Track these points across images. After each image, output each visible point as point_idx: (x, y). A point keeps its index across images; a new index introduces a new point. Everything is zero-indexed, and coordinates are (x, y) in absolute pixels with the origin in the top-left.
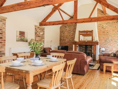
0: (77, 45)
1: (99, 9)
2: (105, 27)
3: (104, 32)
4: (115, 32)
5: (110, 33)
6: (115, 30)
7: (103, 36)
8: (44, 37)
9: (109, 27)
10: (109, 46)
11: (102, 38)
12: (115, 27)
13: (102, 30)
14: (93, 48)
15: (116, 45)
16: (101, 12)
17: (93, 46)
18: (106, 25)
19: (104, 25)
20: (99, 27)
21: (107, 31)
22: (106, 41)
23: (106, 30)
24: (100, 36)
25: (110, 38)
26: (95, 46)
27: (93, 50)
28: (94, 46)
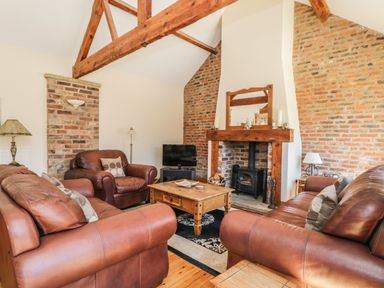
0: (221, 143)
1: (302, 5)
2: (324, 72)
3: (319, 92)
4: (367, 87)
5: (344, 92)
6: (370, 80)
7: (318, 106)
8: (97, 115)
9: (340, 67)
10: (340, 146)
11: (312, 116)
12: (366, 67)
13: (314, 82)
14: (272, 154)
15: (373, 141)
16: (309, 14)
17: (270, 146)
18: (331, 61)
19: (322, 64)
20: (302, 74)
21: (333, 83)
22: (327, 125)
23: (330, 79)
24: (303, 108)
25: (346, 112)
26: (278, 145)
27: (272, 159)
28: (274, 144)
